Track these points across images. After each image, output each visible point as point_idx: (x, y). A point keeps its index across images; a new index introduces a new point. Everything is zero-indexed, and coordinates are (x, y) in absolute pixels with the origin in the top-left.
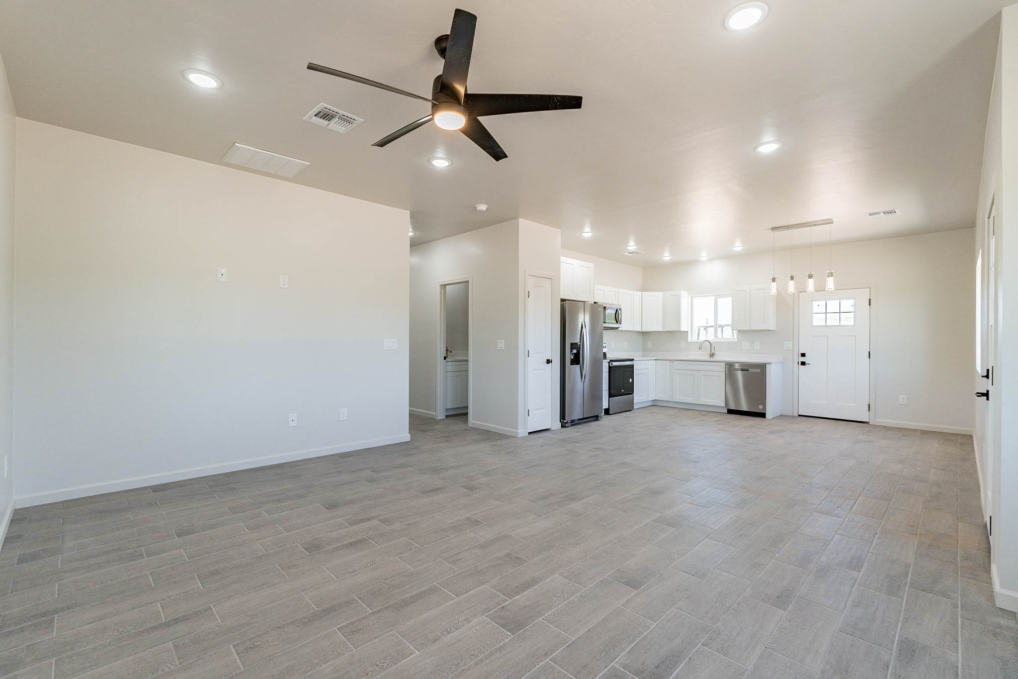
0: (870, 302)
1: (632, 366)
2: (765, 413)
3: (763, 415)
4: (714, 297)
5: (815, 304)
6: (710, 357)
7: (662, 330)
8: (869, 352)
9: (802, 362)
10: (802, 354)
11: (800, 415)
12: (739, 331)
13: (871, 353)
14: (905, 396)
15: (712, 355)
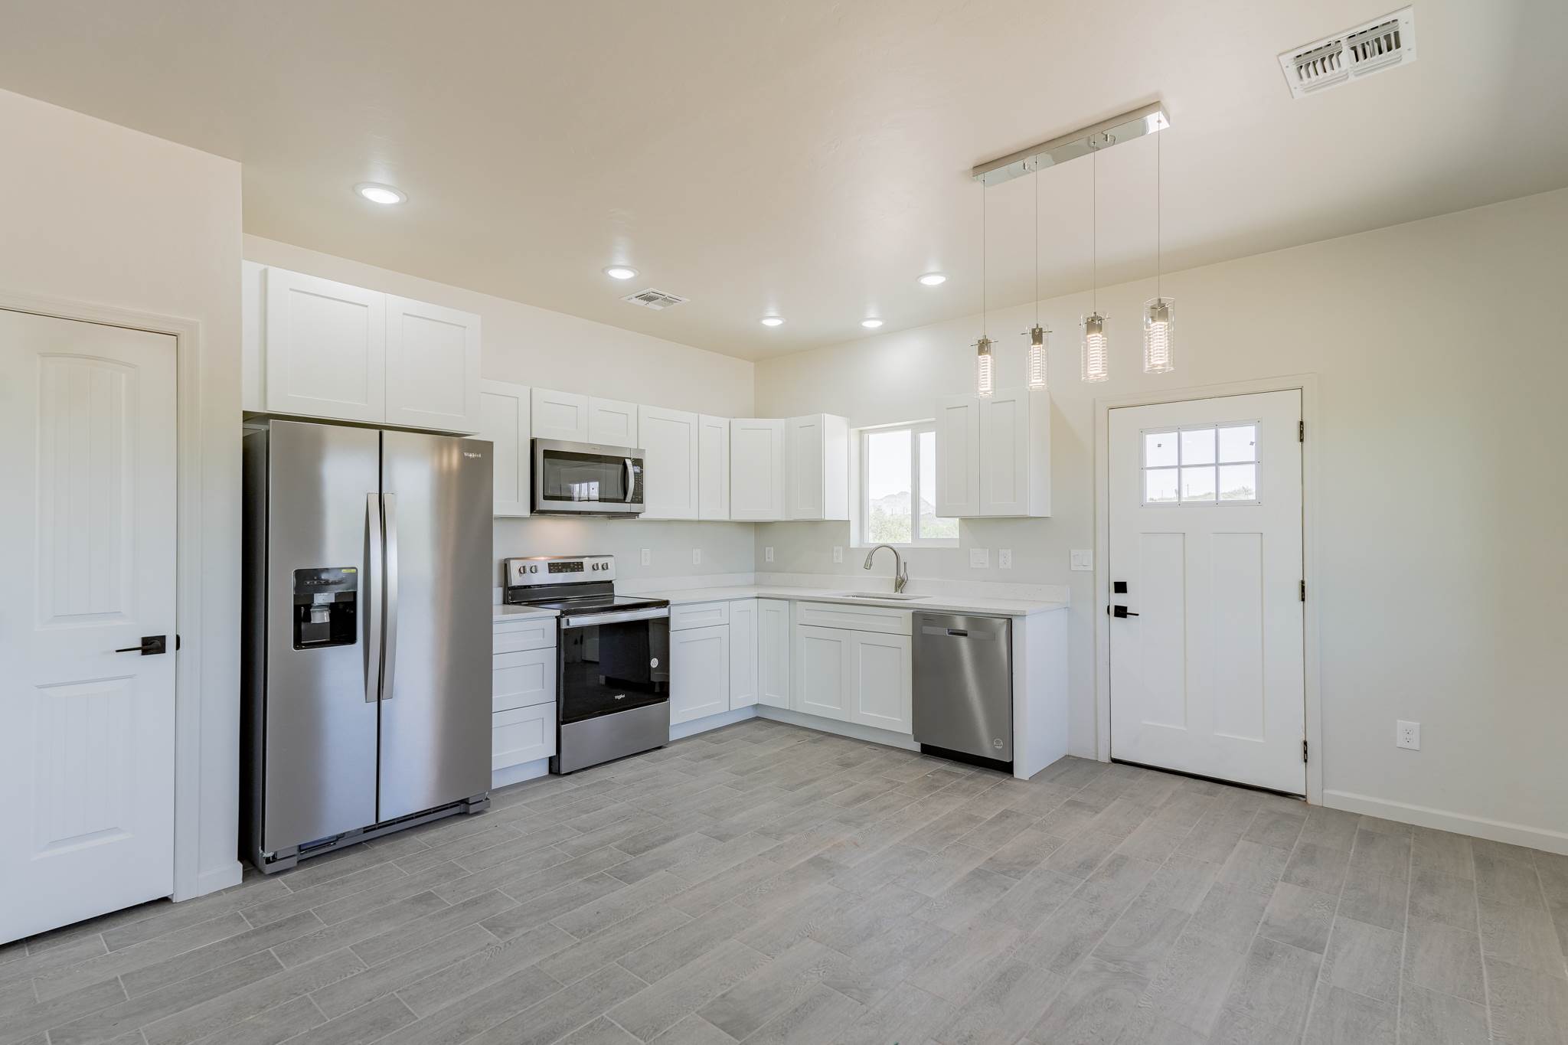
0: (1302, 432)
1: (665, 622)
2: (1012, 763)
3: (1007, 768)
4: (909, 432)
5: (1151, 440)
6: (896, 591)
7: (784, 519)
8: (1303, 582)
9: (1117, 608)
10: (1116, 584)
11: (1115, 761)
12: (964, 520)
13: (1306, 585)
14: (1415, 725)
15: (900, 584)
